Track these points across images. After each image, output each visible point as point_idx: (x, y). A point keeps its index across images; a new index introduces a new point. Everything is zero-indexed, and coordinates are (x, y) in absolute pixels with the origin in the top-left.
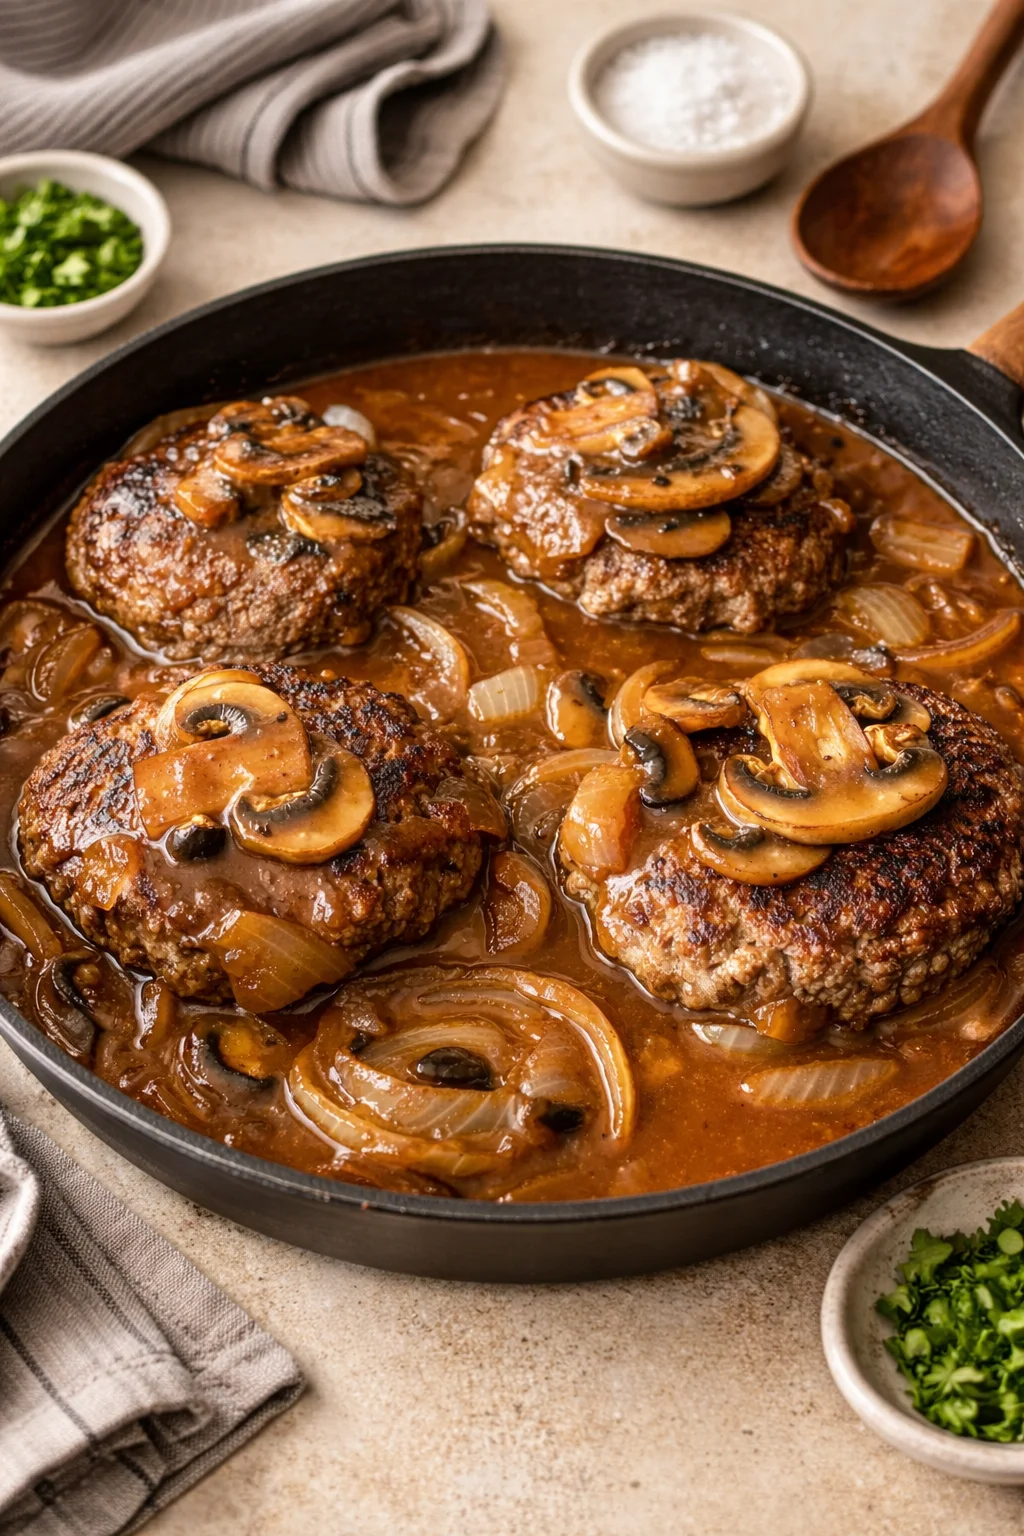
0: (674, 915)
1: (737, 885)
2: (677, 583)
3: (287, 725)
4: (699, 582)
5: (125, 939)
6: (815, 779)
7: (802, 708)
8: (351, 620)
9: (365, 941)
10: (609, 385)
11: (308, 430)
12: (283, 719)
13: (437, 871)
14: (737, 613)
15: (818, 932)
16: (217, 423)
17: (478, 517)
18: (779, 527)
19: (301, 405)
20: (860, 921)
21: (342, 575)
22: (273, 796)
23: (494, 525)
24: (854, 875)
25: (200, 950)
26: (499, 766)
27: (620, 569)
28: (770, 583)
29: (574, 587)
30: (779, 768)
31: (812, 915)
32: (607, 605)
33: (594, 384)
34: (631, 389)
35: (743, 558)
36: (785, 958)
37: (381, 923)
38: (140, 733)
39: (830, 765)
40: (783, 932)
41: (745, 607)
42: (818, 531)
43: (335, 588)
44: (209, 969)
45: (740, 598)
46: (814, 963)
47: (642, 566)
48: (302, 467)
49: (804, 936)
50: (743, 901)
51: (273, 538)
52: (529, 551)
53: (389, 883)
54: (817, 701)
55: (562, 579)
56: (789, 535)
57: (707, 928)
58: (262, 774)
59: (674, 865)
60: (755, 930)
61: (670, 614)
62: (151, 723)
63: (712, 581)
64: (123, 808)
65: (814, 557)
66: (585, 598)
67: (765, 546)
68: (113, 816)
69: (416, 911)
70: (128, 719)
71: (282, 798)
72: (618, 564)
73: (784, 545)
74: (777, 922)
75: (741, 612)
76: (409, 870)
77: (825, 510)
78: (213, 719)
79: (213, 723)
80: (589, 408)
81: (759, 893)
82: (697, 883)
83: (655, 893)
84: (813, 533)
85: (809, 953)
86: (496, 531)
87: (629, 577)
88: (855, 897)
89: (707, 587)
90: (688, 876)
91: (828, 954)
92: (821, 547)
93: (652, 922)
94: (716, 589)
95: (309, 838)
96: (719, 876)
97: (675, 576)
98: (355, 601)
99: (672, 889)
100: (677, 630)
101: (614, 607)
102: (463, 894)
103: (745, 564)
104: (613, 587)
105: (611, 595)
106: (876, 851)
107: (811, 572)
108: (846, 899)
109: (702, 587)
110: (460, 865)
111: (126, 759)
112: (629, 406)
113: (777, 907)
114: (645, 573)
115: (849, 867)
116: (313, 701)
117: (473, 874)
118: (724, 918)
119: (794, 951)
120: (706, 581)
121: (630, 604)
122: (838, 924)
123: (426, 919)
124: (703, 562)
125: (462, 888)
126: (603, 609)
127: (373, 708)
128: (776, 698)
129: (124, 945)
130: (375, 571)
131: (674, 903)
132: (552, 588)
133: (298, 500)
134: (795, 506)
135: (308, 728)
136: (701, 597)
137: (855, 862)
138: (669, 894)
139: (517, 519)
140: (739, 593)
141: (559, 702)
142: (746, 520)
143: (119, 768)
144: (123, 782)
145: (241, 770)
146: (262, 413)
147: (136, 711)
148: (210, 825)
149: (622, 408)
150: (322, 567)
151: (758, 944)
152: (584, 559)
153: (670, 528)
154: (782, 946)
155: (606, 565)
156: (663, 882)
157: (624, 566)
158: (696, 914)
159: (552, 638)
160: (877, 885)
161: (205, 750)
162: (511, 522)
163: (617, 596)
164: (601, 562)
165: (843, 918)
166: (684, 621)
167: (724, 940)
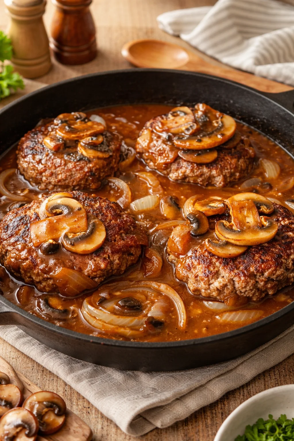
0: (199, 268)
1: (219, 258)
2: (200, 171)
3: (81, 211)
4: (207, 171)
5: (26, 275)
6: (243, 227)
7: (243, 207)
8: (95, 181)
9: (104, 275)
10: (179, 113)
11: (86, 123)
12: (80, 209)
13: (127, 255)
14: (217, 181)
15: (243, 273)
16: (57, 120)
17: (138, 150)
18: (232, 155)
19: (83, 115)
20: (256, 269)
21: (93, 167)
22: (75, 233)
23: (143, 153)
24: (254, 255)
25: (50, 279)
26: (147, 225)
27: (182, 166)
28: (229, 172)
29: (168, 172)
30: (233, 225)
31: (241, 268)
32: (177, 177)
33: (174, 112)
34: (186, 114)
35: (221, 165)
36: (234, 281)
37: (109, 270)
38: (33, 213)
39: (248, 224)
40: (232, 273)
41: (220, 180)
42: (244, 157)
43: (90, 170)
44: (52, 284)
45: (219, 177)
46: (243, 282)
47: (189, 165)
48: (85, 134)
49: (239, 274)
50: (220, 263)
51: (73, 154)
52: (154, 161)
53: (111, 259)
54: (248, 206)
55: (164, 170)
56: (235, 158)
57: (209, 271)
58: (72, 227)
59: (200, 252)
60: (224, 272)
61: (197, 181)
62: (37, 210)
63: (211, 171)
64: (27, 237)
65: (242, 164)
66: (171, 175)
67: (228, 161)
68: (23, 239)
69: (120, 267)
70: (30, 208)
71: (78, 234)
72: (182, 165)
73: (234, 161)
74: (230, 270)
75: (219, 181)
76: (118, 255)
77: (247, 150)
78: (57, 209)
79: (57, 210)
80: (173, 120)
81: (225, 261)
82: (206, 258)
83: (193, 260)
84: (243, 157)
85: (241, 279)
86: (144, 155)
87: (185, 169)
88: (255, 262)
89: (209, 173)
90: (204, 256)
91: (246, 280)
92: (245, 162)
93: (192, 270)
94: (212, 174)
95: (86, 246)
96: (213, 255)
97: (199, 169)
98: (96, 175)
99: (198, 260)
100: (199, 185)
101: (179, 178)
102: (135, 262)
103: (221, 166)
104: (180, 172)
105: (179, 174)
106: (261, 249)
107: (241, 169)
108: (252, 263)
109: (208, 173)
110: (134, 253)
111: (29, 221)
112: (185, 119)
113: (231, 265)
114: (190, 168)
115: (253, 253)
116: (89, 203)
117: (138, 256)
118: (214, 268)
119: (236, 279)
120: (209, 171)
121: (185, 177)
122: (250, 271)
123: (123, 269)
124: (208, 165)
125: (134, 260)
126: (176, 178)
127: (108, 207)
128: (236, 204)
129: (26, 277)
130: (103, 167)
131: (199, 264)
132: (161, 172)
133: (83, 144)
134: (238, 149)
135: (87, 212)
136: (207, 176)
137: (255, 252)
138: (197, 261)
139: (150, 151)
140: (219, 175)
141: (164, 205)
142: (222, 153)
143: (26, 224)
144: (27, 228)
145: (65, 225)
146: (71, 117)
147: (32, 206)
148: (54, 243)
149: (183, 120)
150: (87, 164)
151: (225, 277)
152: (171, 163)
153: (199, 155)
154: (232, 277)
155: (178, 165)
156: (196, 257)
157: (183, 165)
158: (205, 267)
159: (162, 187)
160: (261, 259)
161: (54, 219)
162: (149, 152)
163: (181, 175)
164: (176, 164)
165: (251, 268)
166: (201, 183)
167: (214, 275)
